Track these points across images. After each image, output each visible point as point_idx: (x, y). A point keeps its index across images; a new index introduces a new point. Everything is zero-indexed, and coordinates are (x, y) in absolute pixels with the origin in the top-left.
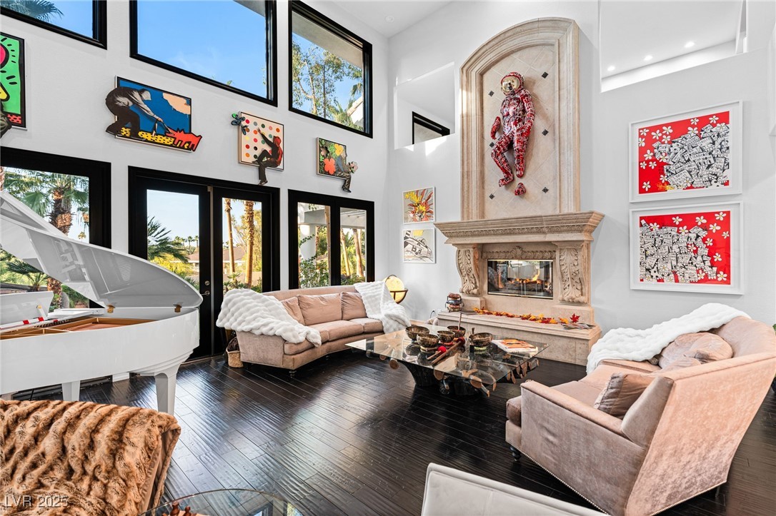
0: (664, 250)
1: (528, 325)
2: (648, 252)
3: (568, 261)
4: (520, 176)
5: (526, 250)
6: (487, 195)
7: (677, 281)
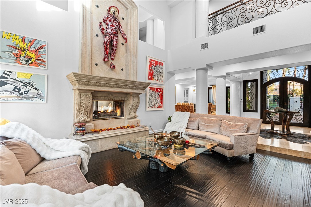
0: (153, 98)
1: (124, 131)
2: (150, 99)
3: (136, 101)
4: (112, 59)
5: (114, 96)
6: (94, 63)
7: (155, 107)
